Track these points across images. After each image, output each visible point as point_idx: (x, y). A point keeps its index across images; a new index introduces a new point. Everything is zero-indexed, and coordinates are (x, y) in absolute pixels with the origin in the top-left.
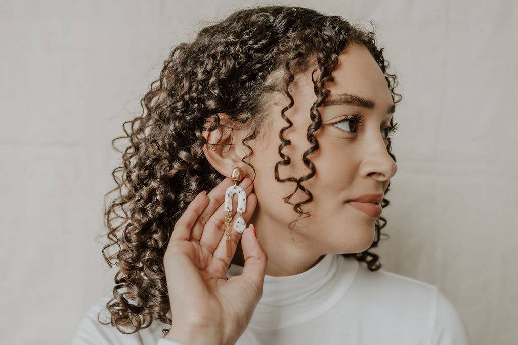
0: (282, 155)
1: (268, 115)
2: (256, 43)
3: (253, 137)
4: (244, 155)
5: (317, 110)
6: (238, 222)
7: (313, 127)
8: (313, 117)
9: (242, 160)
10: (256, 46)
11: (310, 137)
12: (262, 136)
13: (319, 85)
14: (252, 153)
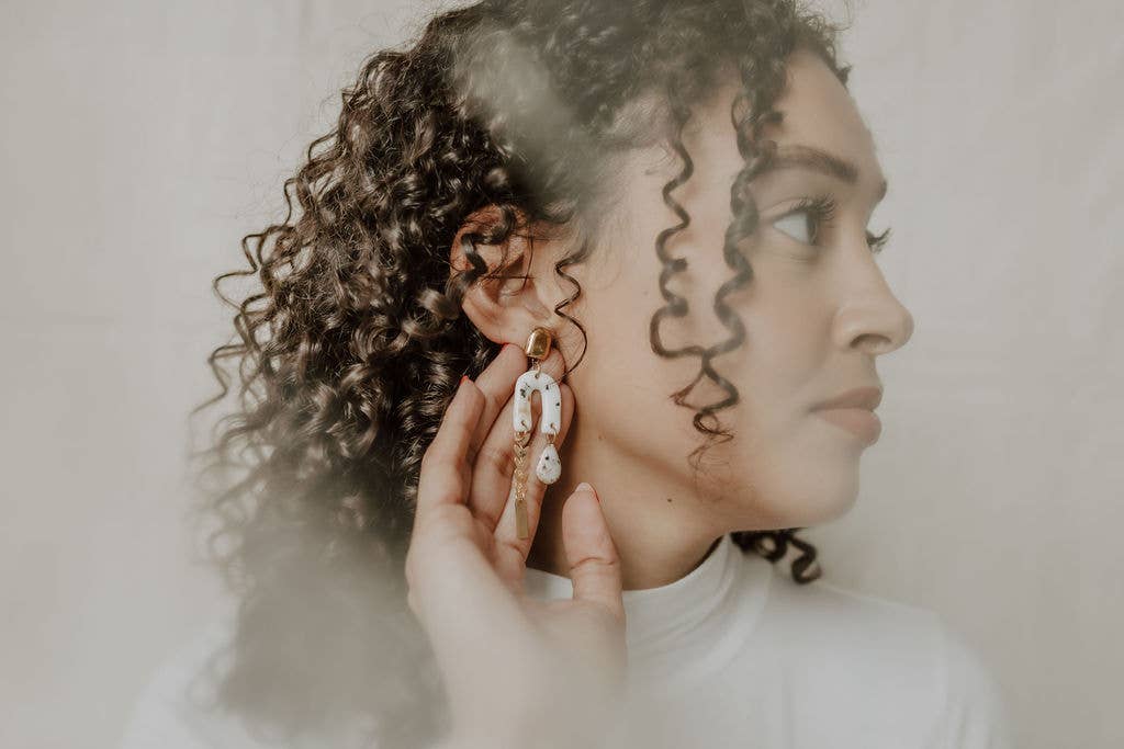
0: (667, 295)
1: (615, 203)
2: (594, 33)
3: (579, 257)
4: (559, 298)
5: (747, 191)
6: (547, 458)
7: (739, 227)
8: (736, 206)
9: (557, 311)
10: (594, 40)
11: (732, 255)
12: (603, 255)
13: (748, 132)
14: (578, 295)
